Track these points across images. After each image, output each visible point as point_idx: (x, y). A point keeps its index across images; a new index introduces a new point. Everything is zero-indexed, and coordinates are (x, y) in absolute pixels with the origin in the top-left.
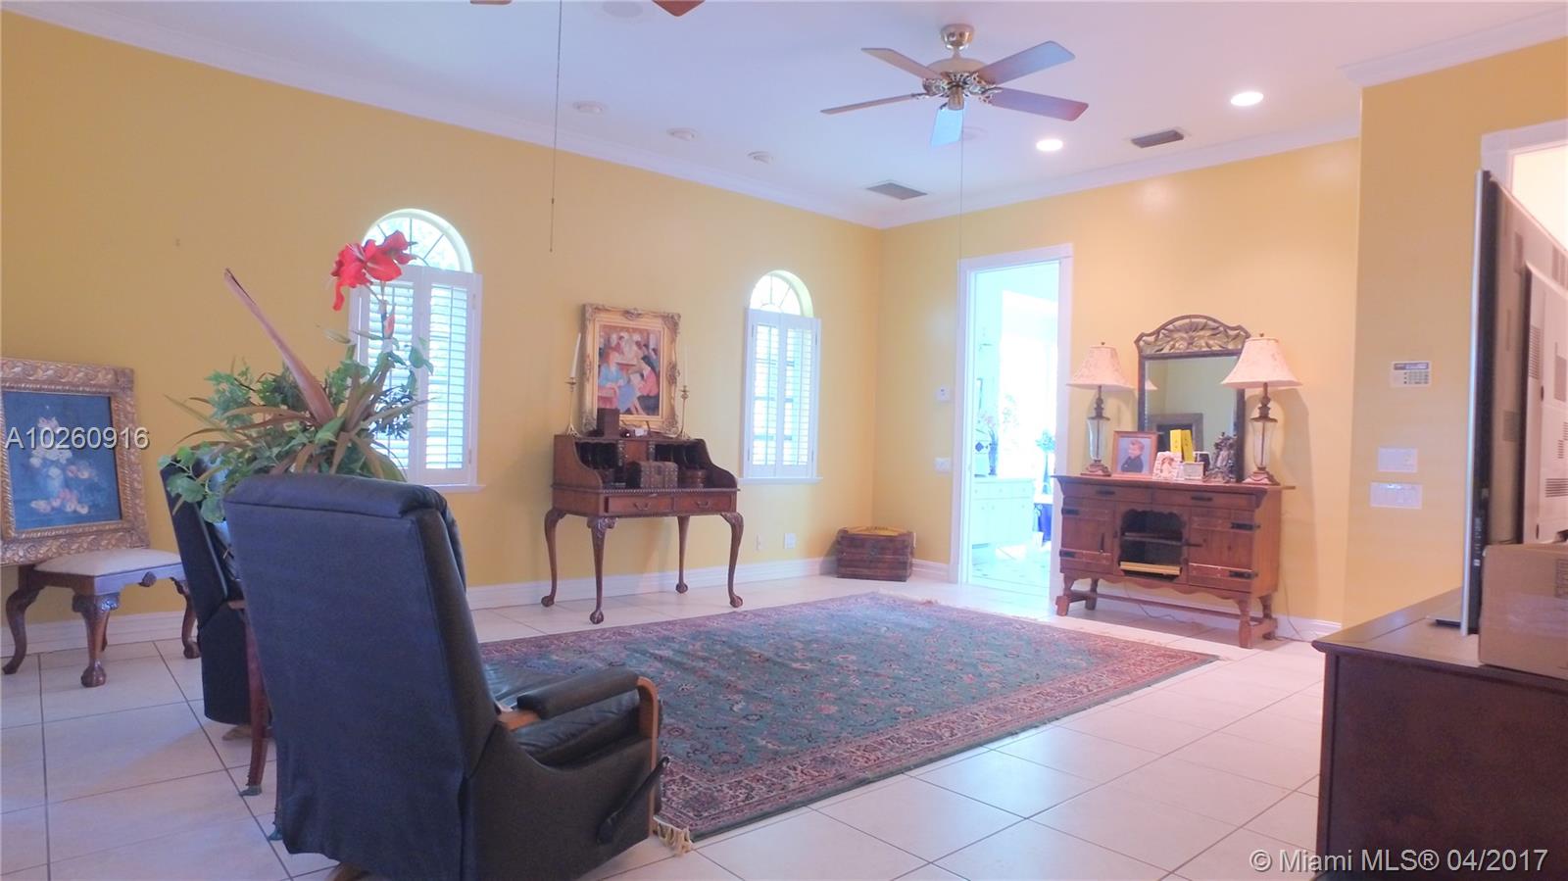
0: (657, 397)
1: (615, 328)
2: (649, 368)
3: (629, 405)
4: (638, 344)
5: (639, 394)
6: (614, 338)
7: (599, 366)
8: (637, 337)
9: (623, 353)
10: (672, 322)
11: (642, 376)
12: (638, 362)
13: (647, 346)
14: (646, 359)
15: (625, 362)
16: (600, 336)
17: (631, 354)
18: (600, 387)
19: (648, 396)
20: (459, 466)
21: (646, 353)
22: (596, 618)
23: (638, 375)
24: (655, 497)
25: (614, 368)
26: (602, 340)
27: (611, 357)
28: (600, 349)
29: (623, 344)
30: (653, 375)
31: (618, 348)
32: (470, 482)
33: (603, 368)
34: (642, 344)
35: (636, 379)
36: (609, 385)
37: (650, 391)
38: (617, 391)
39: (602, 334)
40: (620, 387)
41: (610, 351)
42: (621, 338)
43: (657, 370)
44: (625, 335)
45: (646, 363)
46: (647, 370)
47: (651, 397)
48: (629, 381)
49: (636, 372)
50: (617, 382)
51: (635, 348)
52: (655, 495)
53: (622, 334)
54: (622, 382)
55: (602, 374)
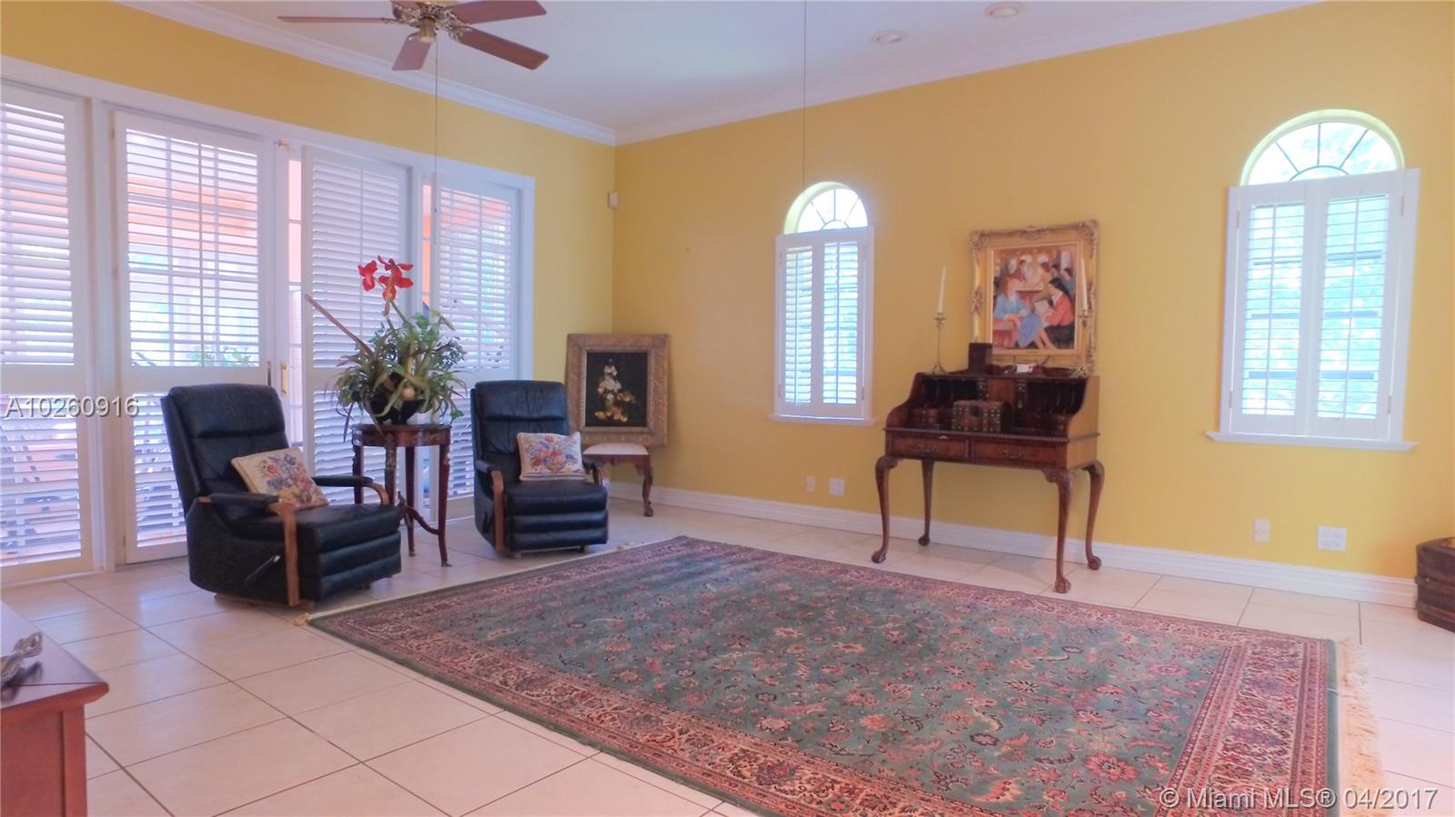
0: (1071, 327)
1: (1013, 252)
2: (1061, 293)
3: (1034, 338)
4: (1045, 266)
5: (1046, 324)
6: (1013, 263)
7: (995, 298)
8: (1043, 258)
9: (1024, 279)
10: (1086, 231)
11: (1051, 303)
12: (1046, 287)
13: (1057, 266)
14: (1057, 283)
15: (1027, 289)
16: (996, 264)
17: (1036, 278)
18: (996, 321)
19: (1059, 327)
20: (854, 402)
21: (1056, 275)
22: (877, 558)
23: (1045, 303)
24: (945, 440)
25: (1013, 298)
26: (998, 268)
27: (1010, 284)
28: (996, 278)
29: (1025, 269)
30: (1067, 298)
31: (1018, 275)
32: (863, 417)
33: (1000, 299)
34: (1050, 265)
35: (1042, 307)
36: (1006, 317)
37: (1062, 320)
38: (1019, 323)
39: (998, 261)
40: (1021, 319)
41: (1008, 279)
42: (1022, 262)
43: (1071, 294)
44: (1027, 258)
45: (1057, 287)
46: (1057, 295)
47: (1064, 327)
48: (1033, 310)
49: (1043, 299)
50: (1018, 312)
51: (1040, 271)
52: (944, 437)
53: (1023, 258)
54: (1024, 312)
55: (998, 306)
